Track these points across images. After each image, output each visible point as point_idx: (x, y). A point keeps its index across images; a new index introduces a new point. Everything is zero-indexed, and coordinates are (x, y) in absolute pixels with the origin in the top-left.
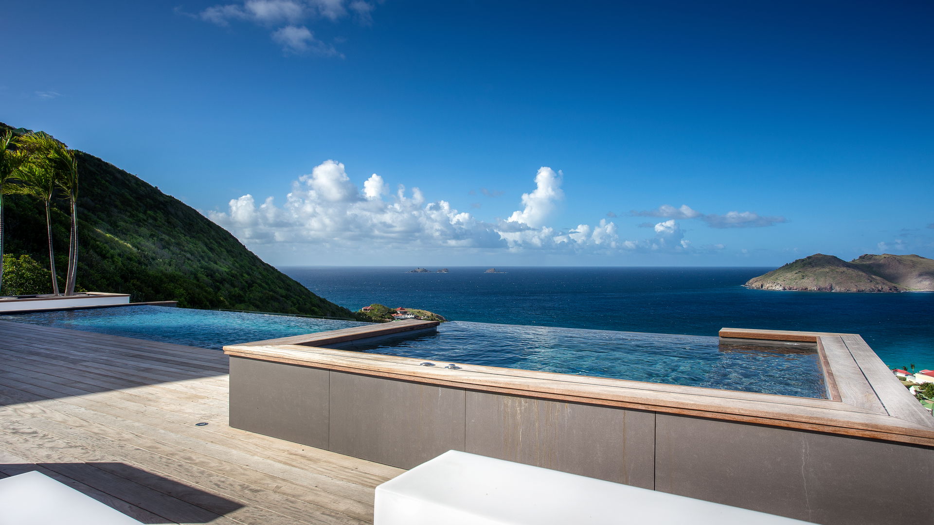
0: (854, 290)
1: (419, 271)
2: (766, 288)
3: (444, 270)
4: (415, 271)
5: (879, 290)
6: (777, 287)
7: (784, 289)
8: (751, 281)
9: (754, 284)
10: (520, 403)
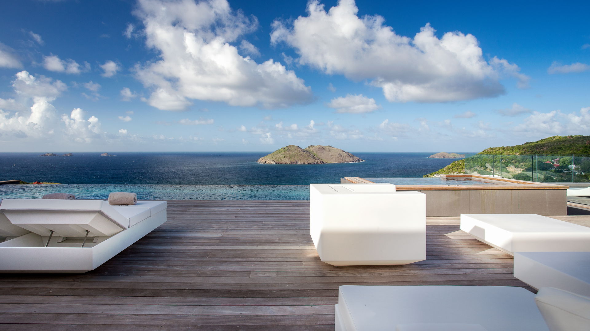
0: (306, 163)
1: (49, 155)
2: (267, 163)
3: (69, 154)
4: (45, 155)
5: (316, 163)
6: (273, 162)
7: (276, 163)
8: (260, 159)
9: (262, 161)
10: (485, 192)
